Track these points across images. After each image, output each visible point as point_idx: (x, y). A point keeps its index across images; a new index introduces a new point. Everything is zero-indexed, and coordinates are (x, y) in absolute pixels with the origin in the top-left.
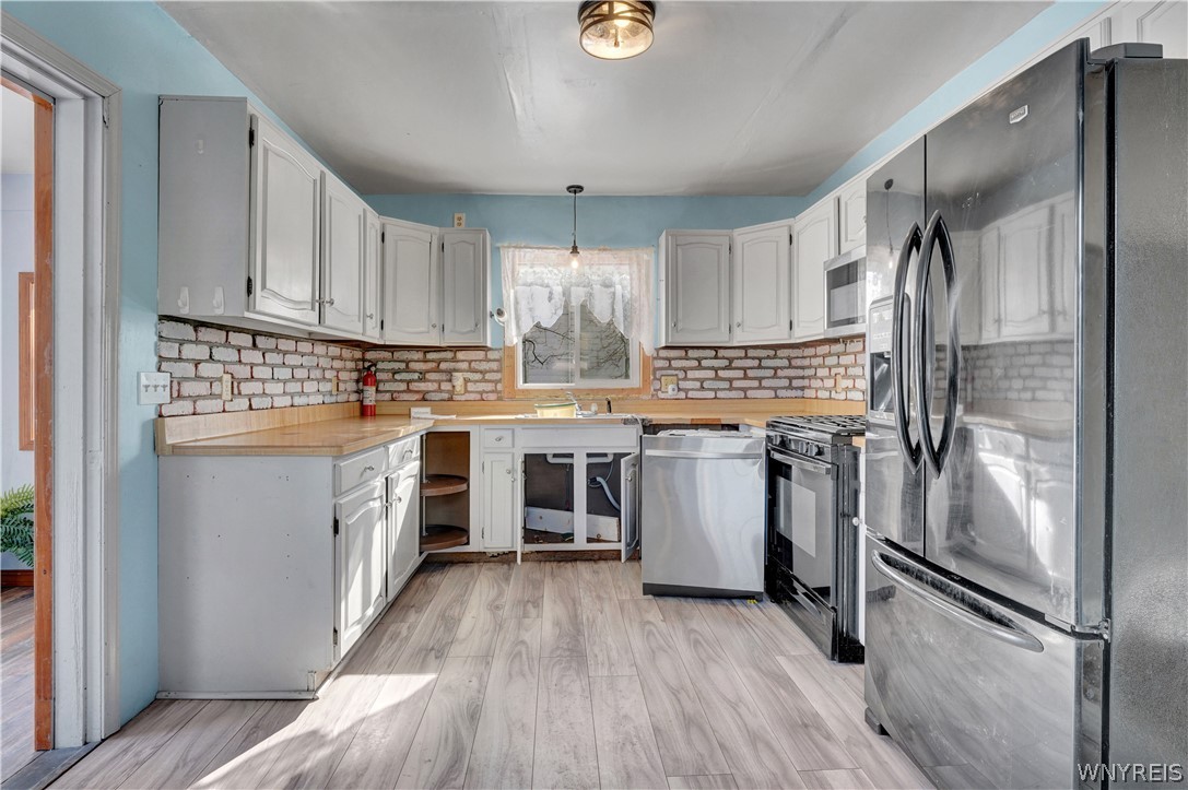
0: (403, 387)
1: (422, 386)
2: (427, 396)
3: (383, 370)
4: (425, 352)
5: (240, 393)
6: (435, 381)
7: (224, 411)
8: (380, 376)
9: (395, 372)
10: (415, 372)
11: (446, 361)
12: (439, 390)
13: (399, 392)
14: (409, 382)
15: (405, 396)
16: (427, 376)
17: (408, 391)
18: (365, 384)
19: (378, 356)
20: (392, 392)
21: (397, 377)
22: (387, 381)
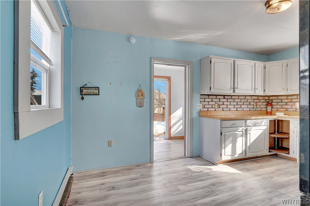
0: (280, 107)
1: (286, 107)
2: (288, 110)
3: (274, 102)
4: (287, 97)
5: (220, 107)
6: (291, 105)
7: (215, 111)
8: (273, 104)
9: (278, 102)
10: (284, 102)
11: (294, 99)
12: (292, 108)
13: (279, 108)
14: (282, 105)
15: (281, 109)
16: (288, 104)
17: (282, 108)
18: (268, 106)
19: (273, 98)
20: (277, 108)
21: (278, 104)
22: (275, 105)
